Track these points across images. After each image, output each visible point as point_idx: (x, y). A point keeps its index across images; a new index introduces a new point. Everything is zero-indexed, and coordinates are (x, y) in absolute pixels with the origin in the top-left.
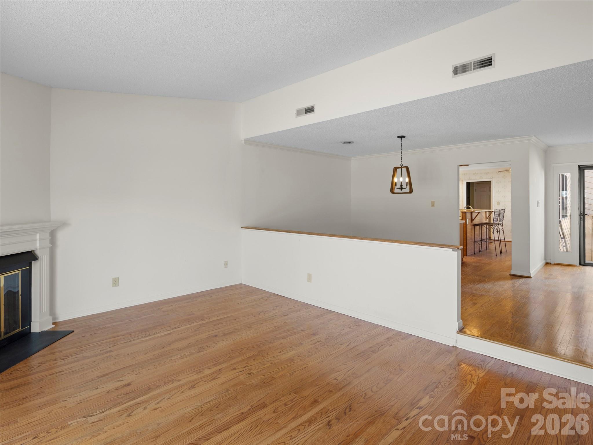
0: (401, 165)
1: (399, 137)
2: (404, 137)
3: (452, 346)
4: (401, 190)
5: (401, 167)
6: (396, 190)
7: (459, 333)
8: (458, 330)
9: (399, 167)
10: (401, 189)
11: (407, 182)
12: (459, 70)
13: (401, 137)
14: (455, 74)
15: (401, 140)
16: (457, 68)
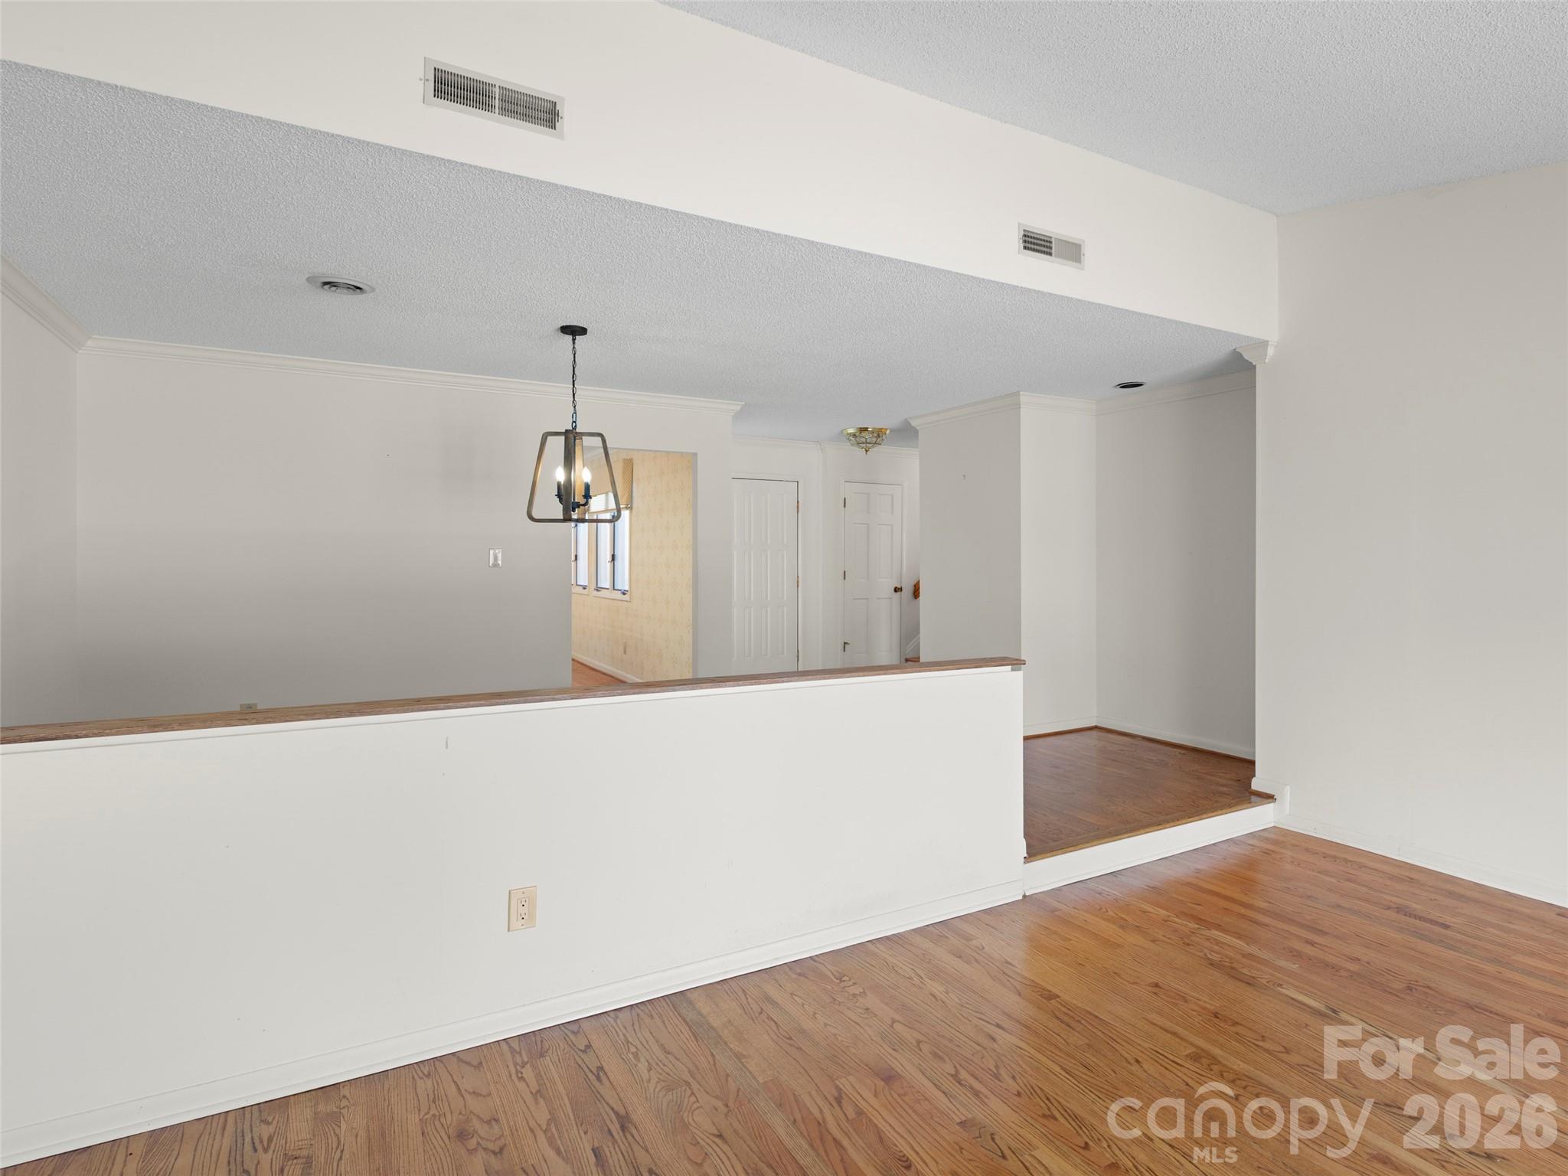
1: (565, 329)
2: (583, 331)
3: (1021, 898)
12: (1035, 243)
13: (574, 331)
14: (1025, 248)
15: (574, 340)
16: (1029, 234)
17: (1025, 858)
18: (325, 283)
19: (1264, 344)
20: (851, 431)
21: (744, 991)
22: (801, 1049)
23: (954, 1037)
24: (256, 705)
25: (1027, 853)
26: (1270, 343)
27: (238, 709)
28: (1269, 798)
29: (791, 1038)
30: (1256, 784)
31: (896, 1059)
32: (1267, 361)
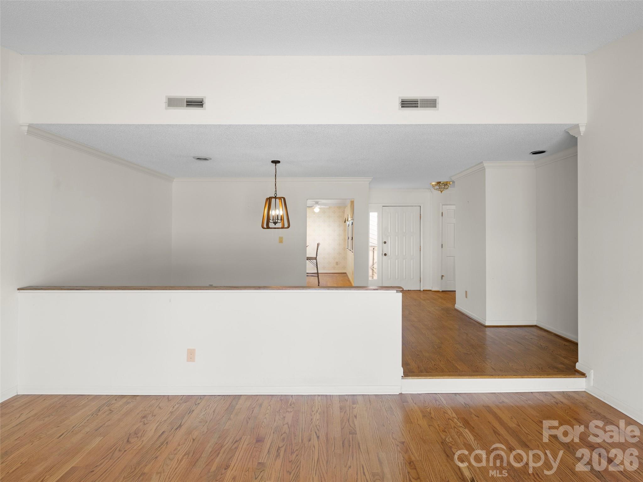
0: (275, 194)
1: (273, 162)
2: (279, 162)
3: (398, 394)
4: (275, 225)
5: (275, 198)
6: (271, 225)
7: (404, 378)
8: (403, 375)
9: (273, 197)
10: (275, 223)
11: (281, 215)
12: (406, 104)
13: (276, 162)
14: (402, 107)
15: (276, 165)
16: (404, 100)
17: (402, 376)
18: (198, 159)
19: (577, 126)
20: (434, 183)
21: (258, 400)
22: (248, 423)
23: (298, 436)
24: (213, 285)
25: (404, 374)
26: (579, 125)
27: (208, 286)
28: (583, 375)
29: (249, 419)
30: (579, 366)
31: (270, 436)
32: (582, 134)
